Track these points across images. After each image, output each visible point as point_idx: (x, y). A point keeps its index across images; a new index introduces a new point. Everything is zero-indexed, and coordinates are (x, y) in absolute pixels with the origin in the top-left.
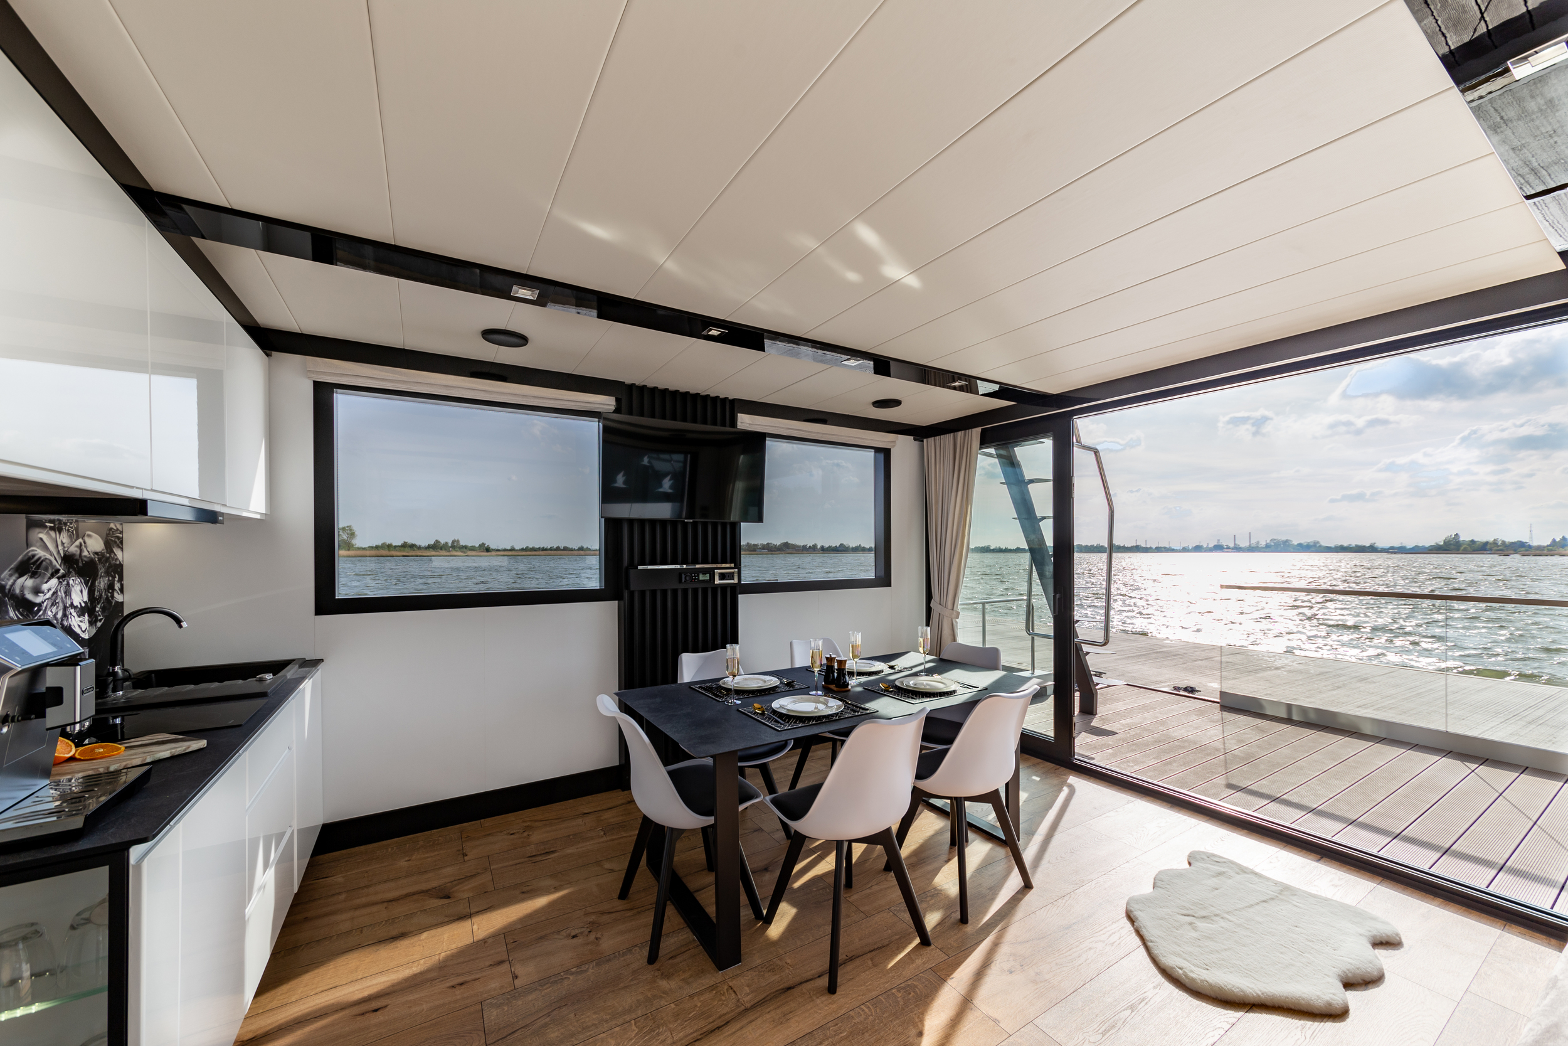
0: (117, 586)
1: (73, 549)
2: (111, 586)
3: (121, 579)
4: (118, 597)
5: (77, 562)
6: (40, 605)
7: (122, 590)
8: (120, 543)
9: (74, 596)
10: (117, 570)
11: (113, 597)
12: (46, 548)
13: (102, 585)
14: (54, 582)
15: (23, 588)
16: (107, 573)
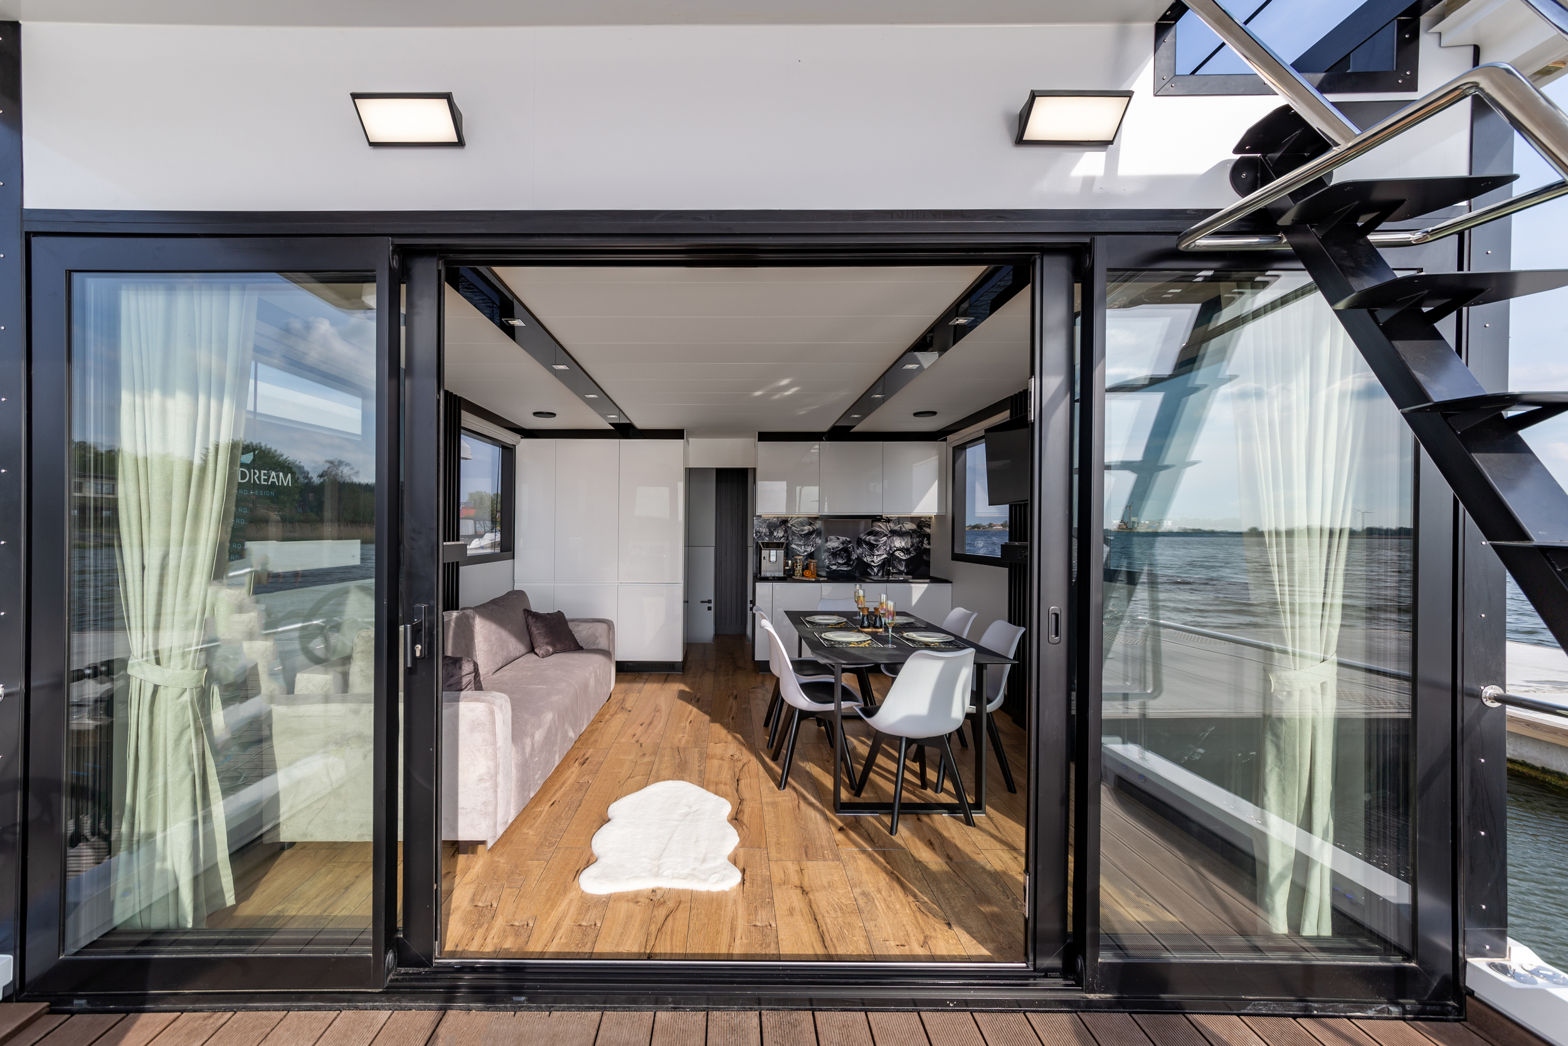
0: (925, 542)
1: (897, 528)
2: (922, 542)
3: (929, 539)
4: (926, 546)
5: (898, 532)
6: (877, 545)
7: (929, 544)
8: (929, 526)
9: (896, 543)
10: (928, 536)
11: (922, 546)
12: (881, 528)
13: (914, 541)
14: (885, 538)
15: (869, 539)
16: (918, 537)
